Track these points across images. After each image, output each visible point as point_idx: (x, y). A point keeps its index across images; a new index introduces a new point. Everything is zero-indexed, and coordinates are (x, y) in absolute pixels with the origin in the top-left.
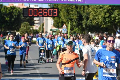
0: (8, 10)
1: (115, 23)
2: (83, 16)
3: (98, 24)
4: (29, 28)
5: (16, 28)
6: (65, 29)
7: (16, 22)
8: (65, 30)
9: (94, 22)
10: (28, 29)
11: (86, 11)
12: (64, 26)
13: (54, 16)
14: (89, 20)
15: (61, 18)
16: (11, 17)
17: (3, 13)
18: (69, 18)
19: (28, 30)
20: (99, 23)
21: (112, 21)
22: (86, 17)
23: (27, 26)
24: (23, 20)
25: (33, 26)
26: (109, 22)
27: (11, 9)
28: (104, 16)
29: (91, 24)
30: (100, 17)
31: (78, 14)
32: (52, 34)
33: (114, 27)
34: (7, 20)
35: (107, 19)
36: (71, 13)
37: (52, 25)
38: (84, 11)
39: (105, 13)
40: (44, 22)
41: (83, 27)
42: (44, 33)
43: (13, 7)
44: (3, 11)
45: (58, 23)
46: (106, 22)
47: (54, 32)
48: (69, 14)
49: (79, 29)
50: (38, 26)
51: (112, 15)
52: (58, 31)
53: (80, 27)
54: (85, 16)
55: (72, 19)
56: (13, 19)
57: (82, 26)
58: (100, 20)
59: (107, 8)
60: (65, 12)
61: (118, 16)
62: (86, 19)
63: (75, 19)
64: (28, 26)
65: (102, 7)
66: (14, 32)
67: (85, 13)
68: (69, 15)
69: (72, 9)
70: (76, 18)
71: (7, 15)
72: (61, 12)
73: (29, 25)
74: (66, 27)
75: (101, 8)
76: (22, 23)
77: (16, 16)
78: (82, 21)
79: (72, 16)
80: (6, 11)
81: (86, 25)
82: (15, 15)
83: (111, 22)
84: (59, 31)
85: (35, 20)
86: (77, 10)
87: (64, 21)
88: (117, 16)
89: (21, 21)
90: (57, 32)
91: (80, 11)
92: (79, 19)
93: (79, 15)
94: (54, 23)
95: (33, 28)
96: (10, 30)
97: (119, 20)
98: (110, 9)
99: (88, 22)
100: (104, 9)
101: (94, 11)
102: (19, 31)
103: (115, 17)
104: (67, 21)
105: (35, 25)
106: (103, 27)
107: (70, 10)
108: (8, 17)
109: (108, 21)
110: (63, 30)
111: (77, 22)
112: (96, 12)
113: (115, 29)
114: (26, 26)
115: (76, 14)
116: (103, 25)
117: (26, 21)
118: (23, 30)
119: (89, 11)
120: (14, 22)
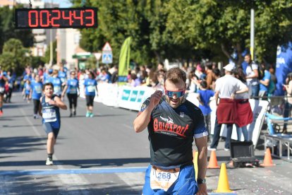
1: (227, 37)
2: (151, 22)
3: (187, 41)
4: (22, 54)
6: (107, 54)
8: (110, 56)
9: (177, 38)
10: (19, 56)
11: (158, 10)
12: (107, 47)
13: (87, 25)
14: (165, 33)
15: (99, 27)
18: (117, 29)
19: (20, 58)
20: (189, 39)
21: (219, 32)
22: (159, 25)
23: (17, 48)
24: (7, 34)
25: (32, 49)
26: (212, 35)
28: (202, 21)
29: (170, 40)
30: (191, 24)
31: (139, 18)
32: (76, 66)
33: (223, 47)
35: (208, 28)
36: (124, 15)
37: (78, 45)
38: (152, 12)
39: (204, 16)
40: (56, 37)
41: (152, 48)
42: (58, 63)
45: (91, 41)
46: (206, 35)
47: (81, 60)
48: (119, 19)
49: (142, 53)
50: (43, 49)
51: (219, 19)
52: (92, 59)
53: (144, 47)
54: (156, 23)
55: (126, 31)
57: (149, 45)
58: (193, 31)
59: (207, 3)
60: (107, 13)
61: (232, 21)
64: (20, 48)
65: (197, 2)
67: (155, 16)
68: (118, 22)
69: (125, 5)
70: (137, 28)
72: (98, 13)
73: (22, 46)
74: (110, 49)
76: (6, 41)
78: (148, 35)
79: (124, 22)
81: (158, 44)
84: (95, 58)
85: (36, 35)
86: (137, 9)
87: (107, 34)
88: (230, 22)
89: (2, 38)
90: (90, 61)
92: (141, 29)
93: (142, 20)
94: (80, 40)
95: (30, 52)
97: (236, 31)
98: (214, 6)
99: (164, 36)
100: (201, 7)
101: (177, 10)
103: (227, 24)
104: (115, 34)
105: (35, 46)
106: (199, 47)
107: (119, 8)
109: (210, 33)
110: (105, 56)
111: (138, 38)
112: (180, 12)
113: (226, 53)
114: (14, 50)
115: (134, 19)
116: (198, 44)
117: (13, 37)
118: (7, 58)
119: (166, 10)
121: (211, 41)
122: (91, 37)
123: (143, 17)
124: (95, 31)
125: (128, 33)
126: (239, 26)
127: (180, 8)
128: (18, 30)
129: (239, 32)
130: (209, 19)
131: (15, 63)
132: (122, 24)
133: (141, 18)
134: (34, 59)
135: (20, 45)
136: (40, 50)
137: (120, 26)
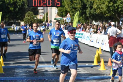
1: (119, 11)
2: (87, 5)
4: (33, 18)
5: (20, 17)
6: (68, 18)
7: (20, 12)
8: (69, 19)
9: (98, 12)
12: (68, 15)
13: (57, 6)
14: (92, 9)
15: (65, 7)
16: (16, 7)
17: (7, 3)
18: (72, 7)
19: (32, 20)
20: (103, 12)
21: (115, 9)
22: (90, 6)
23: (31, 16)
24: (27, 9)
25: (37, 16)
26: (112, 10)
29: (94, 12)
30: (104, 6)
33: (117, 15)
34: (11, 10)
35: (111, 8)
36: (75, 2)
37: (57, 14)
39: (109, 2)
40: (48, 11)
41: (87, 15)
44: (7, 1)
45: (62, 13)
46: (109, 10)
49: (83, 17)
50: (42, 16)
51: (115, 4)
52: (62, 20)
53: (84, 15)
54: (89, 5)
55: (76, 8)
58: (104, 8)
60: (69, 1)
63: (79, 8)
64: (32, 15)
66: (18, 21)
67: (89, 2)
68: (73, 4)
71: (11, 5)
72: (65, 1)
73: (33, 15)
74: (70, 16)
76: (26, 13)
77: (21, 6)
78: (85, 10)
79: (75, 5)
80: (10, 1)
81: (90, 14)
82: (19, 5)
84: (63, 20)
85: (40, 10)
87: (68, 10)
88: (120, 5)
89: (25, 11)
92: (83, 7)
93: (83, 4)
94: (58, 12)
95: (37, 17)
96: (14, 20)
97: (122, 9)
99: (92, 10)
102: (24, 21)
103: (119, 6)
104: (71, 10)
105: (39, 15)
106: (107, 16)
108: (12, 7)
109: (111, 9)
110: (67, 19)
111: (81, 11)
114: (30, 16)
115: (80, 3)
117: (29, 11)
118: (27, 19)
119: (93, 0)
120: (18, 12)
121: (112, 13)
122: (62, 11)
123: (84, 2)
124: (63, 8)
125: (77, 9)
128: (32, 8)
130: (111, 4)
131: (30, 22)
132: (74, 5)
133: (83, 3)
134: (38, 20)
135: (32, 14)
136: (41, 16)
137: (74, 6)
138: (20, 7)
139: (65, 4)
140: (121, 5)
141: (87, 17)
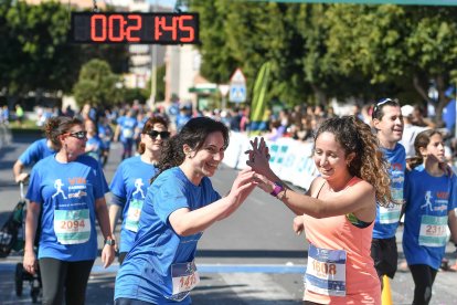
0: (31, 16)
1: (422, 65)
2: (306, 39)
3: (357, 69)
4: (110, 84)
5: (63, 81)
6: (238, 88)
7: (61, 61)
8: (242, 90)
9: (345, 65)
10: (105, 88)
11: (317, 21)
12: (238, 76)
13: (182, 39)
14: (327, 57)
15: (228, 44)
16: (45, 40)
17: (13, 26)
18: (254, 48)
19: (106, 91)
20: (361, 66)
21: (409, 58)
22: (318, 43)
23: (101, 75)
24: (89, 51)
26: (397, 62)
27: (43, 13)
28: (381, 38)
29: (335, 68)
30: (364, 43)
31: (286, 31)
33: (416, 81)
34: (28, 53)
35: (390, 51)
36: (263, 26)
37: (197, 72)
38: (308, 23)
39: (384, 31)
40: (166, 59)
41: (306, 79)
42: (167, 99)
43: (50, 6)
44: (13, 18)
45: (216, 66)
46: (386, 61)
47: (202, 96)
48: (256, 33)
49: (291, 86)
50: (144, 76)
51: (408, 36)
52: (216, 95)
53: (294, 79)
54: (314, 40)
55: (267, 51)
56: (51, 49)
57: (302, 74)
58: (366, 54)
59: (390, 10)
60: (239, 24)
61: (430, 40)
62: (316, 51)
64: (106, 74)
65: (374, 9)
66: (53, 96)
67: (314, 29)
68: (255, 37)
69: (266, 12)
70: (281, 45)
71: (29, 33)
72: (226, 24)
73: (109, 71)
74: (243, 79)
75: (368, 10)
76: (85, 63)
77: (64, 39)
78: (301, 58)
79: (265, 37)
80: (26, 19)
81: (316, 72)
82: (59, 35)
83: (406, 65)
84: (220, 93)
85: (135, 54)
86: (285, 19)
87: (238, 55)
88: (426, 42)
89: (80, 58)
90: (214, 98)
91: (295, 20)
92: (291, 49)
93: (293, 35)
94: (201, 65)
95: (123, 81)
96: (38, 90)
97: (435, 57)
98: (401, 16)
99: (325, 61)
100: (381, 16)
101: (345, 21)
102: (73, 93)
103: (421, 45)
104: (249, 56)
106: (378, 80)
107: (257, 15)
108: (32, 42)
109: (393, 58)
110: (234, 90)
111: (285, 63)
112: (349, 25)
113: (420, 90)
114: (97, 77)
115: (279, 33)
116: (375, 76)
117: (95, 56)
118: (86, 89)
119: (328, 22)
120: (53, 62)
121: (395, 71)
122: (215, 60)
123: (292, 28)
124: (220, 50)
125: (270, 55)
126: (441, 48)
127: (348, 17)
128: (106, 46)
129: (440, 57)
130: (391, 37)
131: (98, 97)
132: (261, 39)
133: (291, 32)
135: (106, 69)
136: (141, 79)
137: (259, 43)
138: (60, 41)
139: (226, 34)
140: (431, 44)
141: (308, 84)
